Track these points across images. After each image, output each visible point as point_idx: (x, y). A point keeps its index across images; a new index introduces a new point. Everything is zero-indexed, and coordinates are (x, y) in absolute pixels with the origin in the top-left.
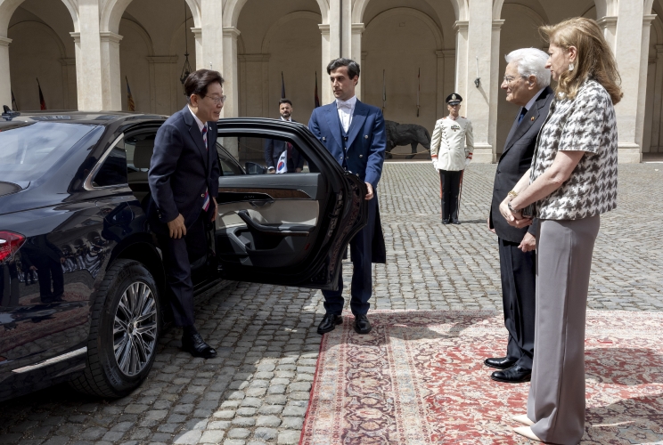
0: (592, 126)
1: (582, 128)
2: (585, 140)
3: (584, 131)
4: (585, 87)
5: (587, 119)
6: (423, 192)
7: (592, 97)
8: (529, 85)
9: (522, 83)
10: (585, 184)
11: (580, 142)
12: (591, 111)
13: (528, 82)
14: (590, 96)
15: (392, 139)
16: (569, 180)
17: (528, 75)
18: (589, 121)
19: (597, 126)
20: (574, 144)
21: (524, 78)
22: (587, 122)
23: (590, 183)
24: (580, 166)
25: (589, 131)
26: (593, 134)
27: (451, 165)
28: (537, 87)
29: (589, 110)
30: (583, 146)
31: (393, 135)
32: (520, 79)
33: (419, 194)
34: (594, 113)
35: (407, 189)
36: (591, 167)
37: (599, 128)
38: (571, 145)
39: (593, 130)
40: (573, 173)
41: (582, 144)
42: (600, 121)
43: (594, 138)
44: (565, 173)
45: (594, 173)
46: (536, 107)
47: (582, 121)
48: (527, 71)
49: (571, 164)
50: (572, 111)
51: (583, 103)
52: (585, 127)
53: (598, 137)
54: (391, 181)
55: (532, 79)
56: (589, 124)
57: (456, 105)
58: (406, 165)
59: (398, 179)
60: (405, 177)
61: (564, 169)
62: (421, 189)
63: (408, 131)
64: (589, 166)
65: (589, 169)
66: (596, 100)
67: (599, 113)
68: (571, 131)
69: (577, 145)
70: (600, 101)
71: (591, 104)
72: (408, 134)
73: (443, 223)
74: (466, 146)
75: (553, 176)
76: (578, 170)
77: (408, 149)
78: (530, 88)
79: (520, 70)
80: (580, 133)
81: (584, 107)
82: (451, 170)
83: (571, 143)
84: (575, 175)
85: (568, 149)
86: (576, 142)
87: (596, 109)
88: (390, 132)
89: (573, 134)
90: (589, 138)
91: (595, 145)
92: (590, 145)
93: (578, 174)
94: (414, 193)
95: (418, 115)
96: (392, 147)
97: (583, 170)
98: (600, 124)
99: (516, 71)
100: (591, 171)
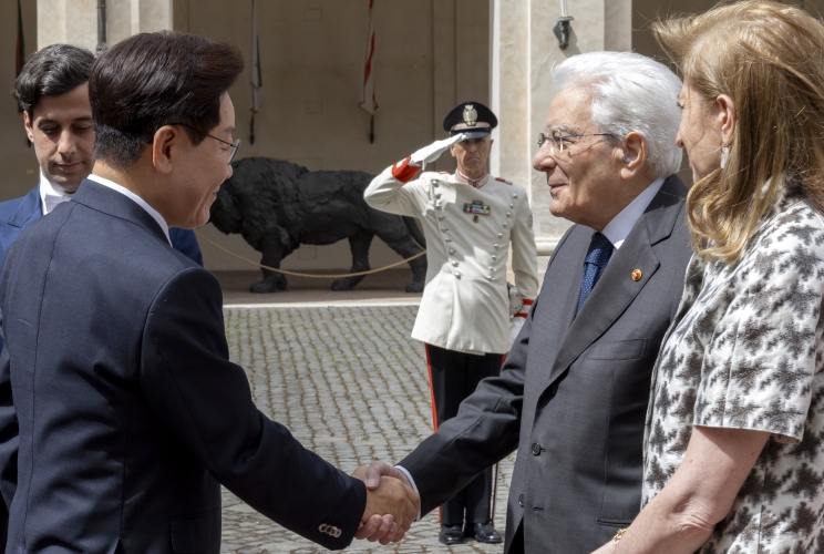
0: (780, 350)
1: (751, 359)
2: (761, 396)
3: (758, 367)
4: (775, 221)
5: (764, 329)
6: (383, 421)
7: (782, 259)
8: (621, 163)
9: (602, 154)
10: (778, 530)
11: (746, 400)
12: (777, 305)
13: (619, 153)
14: (776, 255)
15: (285, 224)
16: (731, 517)
17: (623, 131)
18: (771, 336)
19: (797, 350)
20: (728, 406)
21: (612, 139)
22: (765, 340)
23: (793, 529)
24: (761, 474)
25: (773, 366)
26: (785, 377)
27: (462, 331)
28: (646, 173)
29: (771, 300)
30: (756, 414)
31: (290, 209)
32: (597, 142)
33: (369, 426)
34: (786, 309)
35: (330, 411)
36: (794, 478)
37: (802, 358)
38: (720, 411)
39: (784, 366)
40: (741, 495)
41: (751, 407)
42: (807, 334)
43: (789, 391)
44: (716, 498)
45: (802, 497)
46: (644, 239)
47: (753, 335)
48: (622, 116)
49: (732, 472)
50: (728, 298)
51: (754, 277)
52: (760, 353)
53: (800, 384)
54: (276, 379)
55: (632, 143)
56: (771, 345)
57: (478, 141)
58: (332, 313)
59: (301, 368)
60: (327, 362)
61: (710, 484)
62: (377, 408)
63: (338, 194)
64: (789, 474)
65: (788, 484)
66: (792, 270)
67: (802, 311)
68: (720, 367)
69: (739, 411)
70: (806, 272)
71: (778, 280)
72: (339, 204)
73: (443, 539)
74: (511, 277)
75: (679, 506)
76: (755, 487)
77: (338, 254)
78: (625, 173)
79: (600, 112)
80: (746, 373)
81: (758, 289)
82: (460, 348)
83: (722, 402)
84: (747, 503)
85: (714, 423)
86: (735, 402)
87: (793, 296)
88: (276, 197)
89: (726, 375)
90: (773, 389)
91: (792, 412)
92: (776, 413)
93: (756, 500)
94: (352, 423)
95: (372, 138)
96: (286, 251)
97: (772, 488)
98: (806, 345)
99: (583, 116)
100: (795, 490)
